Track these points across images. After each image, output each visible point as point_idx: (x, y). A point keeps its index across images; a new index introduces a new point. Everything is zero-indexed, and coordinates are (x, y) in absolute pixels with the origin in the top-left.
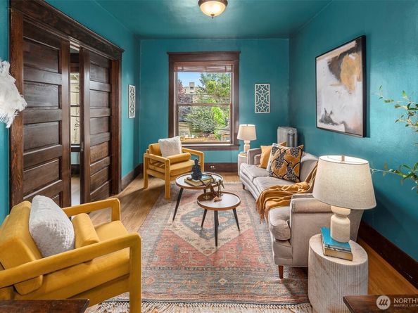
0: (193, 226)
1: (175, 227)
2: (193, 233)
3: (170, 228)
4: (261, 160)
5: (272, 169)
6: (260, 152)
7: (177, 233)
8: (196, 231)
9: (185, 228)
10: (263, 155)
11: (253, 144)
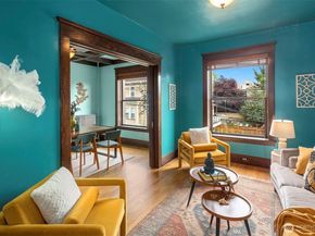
0: (202, 219)
1: (185, 214)
2: (199, 228)
3: (181, 214)
4: (298, 164)
5: (309, 180)
6: (297, 153)
7: (184, 222)
8: (202, 227)
9: (195, 219)
10: (300, 158)
11: (290, 143)
